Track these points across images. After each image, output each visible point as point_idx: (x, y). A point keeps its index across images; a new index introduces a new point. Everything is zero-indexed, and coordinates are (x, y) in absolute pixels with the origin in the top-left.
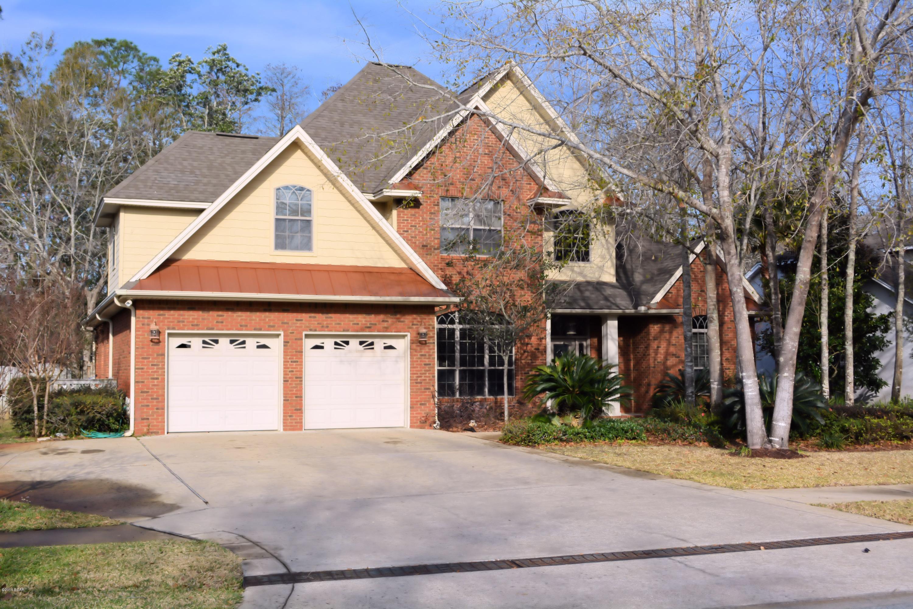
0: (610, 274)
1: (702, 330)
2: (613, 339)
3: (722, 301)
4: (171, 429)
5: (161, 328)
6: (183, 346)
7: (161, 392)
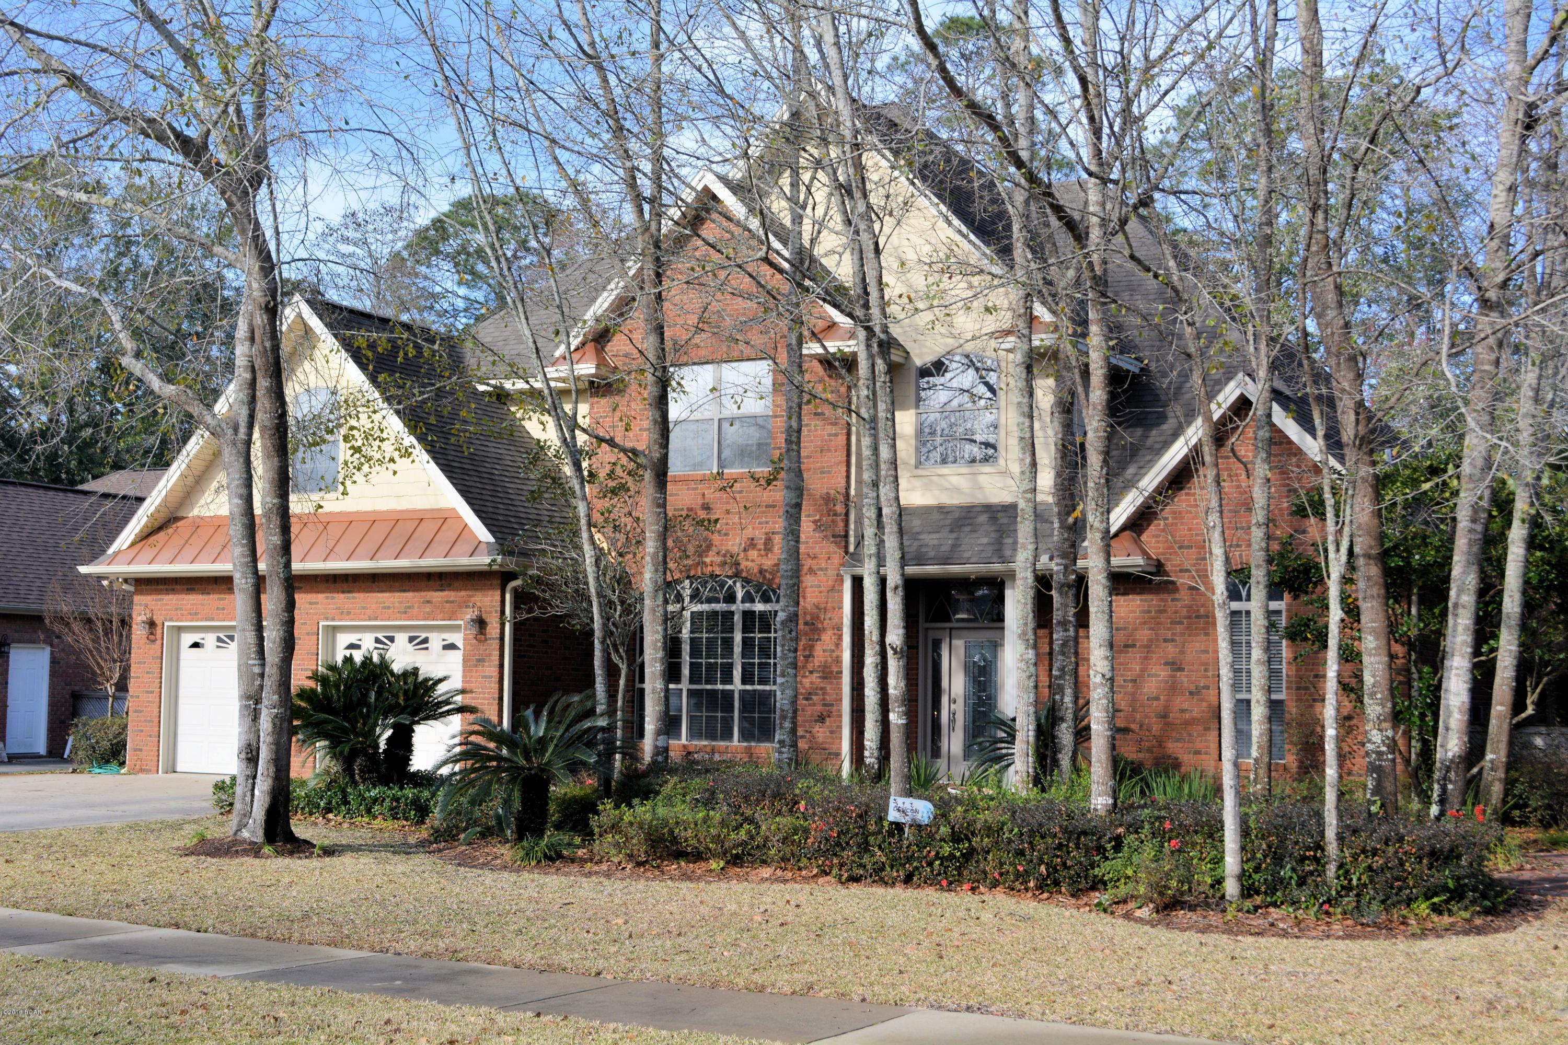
4: (179, 768)
5: (158, 619)
6: (196, 645)
7: (156, 713)
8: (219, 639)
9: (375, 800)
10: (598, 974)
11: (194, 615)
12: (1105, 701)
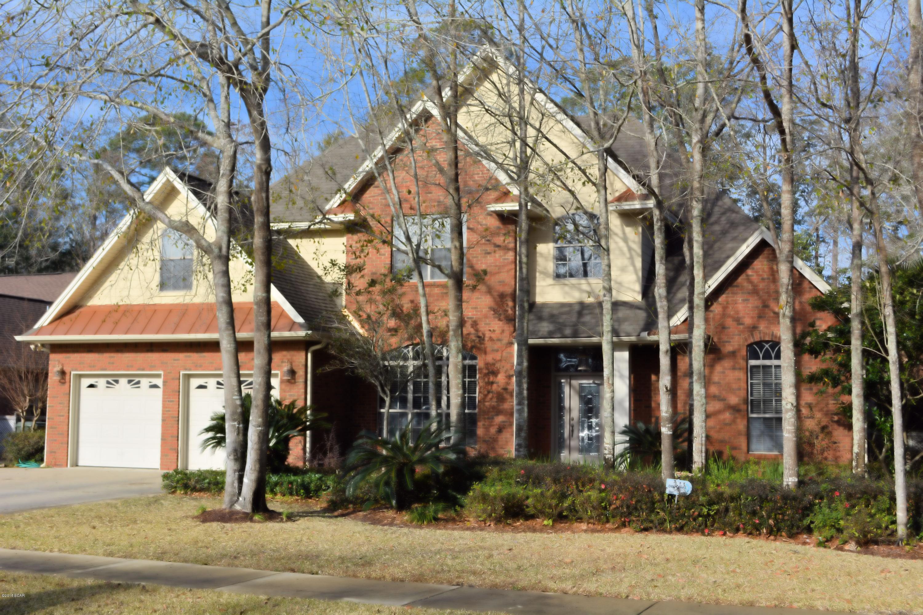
0: (634, 291)
1: (767, 362)
2: (621, 376)
3: (800, 320)
4: (81, 463)
5: (66, 369)
6: (91, 386)
7: (65, 428)
8: (108, 383)
9: (276, 484)
10: (627, 597)
11: (92, 368)
12: (793, 420)
